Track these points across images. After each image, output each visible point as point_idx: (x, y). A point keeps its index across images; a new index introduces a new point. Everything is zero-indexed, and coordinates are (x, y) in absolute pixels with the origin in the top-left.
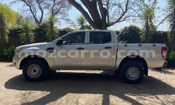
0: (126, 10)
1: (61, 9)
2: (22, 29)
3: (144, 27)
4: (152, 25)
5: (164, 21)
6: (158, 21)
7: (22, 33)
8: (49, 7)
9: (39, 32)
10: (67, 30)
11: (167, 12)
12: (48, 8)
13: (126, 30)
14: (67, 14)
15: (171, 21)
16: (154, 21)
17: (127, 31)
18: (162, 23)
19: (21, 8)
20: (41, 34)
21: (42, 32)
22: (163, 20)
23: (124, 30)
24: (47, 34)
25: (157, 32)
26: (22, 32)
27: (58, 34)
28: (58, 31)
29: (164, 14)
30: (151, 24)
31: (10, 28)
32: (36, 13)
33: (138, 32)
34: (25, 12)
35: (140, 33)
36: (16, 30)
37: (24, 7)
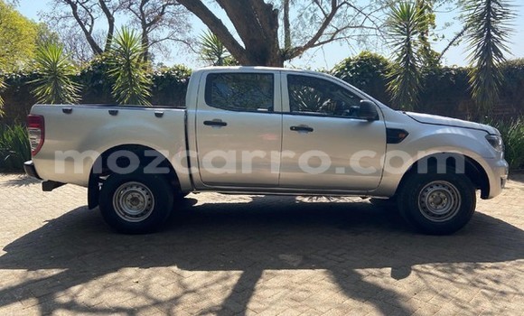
0: (335, 9)
1: (167, 9)
2: (41, 76)
3: (400, 57)
4: (426, 50)
5: (460, 38)
6: (443, 37)
7: (41, 85)
8: (131, 4)
9: (93, 82)
10: (177, 74)
11: (469, 8)
12: (129, 7)
13: (349, 68)
14: (188, 26)
15: (478, 37)
16: (433, 37)
17: (352, 72)
18: (455, 43)
19: (48, 10)
20: (99, 87)
21: (101, 82)
22: (459, 35)
23: (343, 69)
24: (116, 87)
25: (441, 70)
26: (43, 84)
27: (147, 85)
28: (149, 77)
29: (461, 17)
30: (425, 48)
31: (9, 75)
32: (93, 23)
33: (384, 72)
34: (60, 24)
35: (389, 75)
36: (24, 79)
37: (57, 9)
